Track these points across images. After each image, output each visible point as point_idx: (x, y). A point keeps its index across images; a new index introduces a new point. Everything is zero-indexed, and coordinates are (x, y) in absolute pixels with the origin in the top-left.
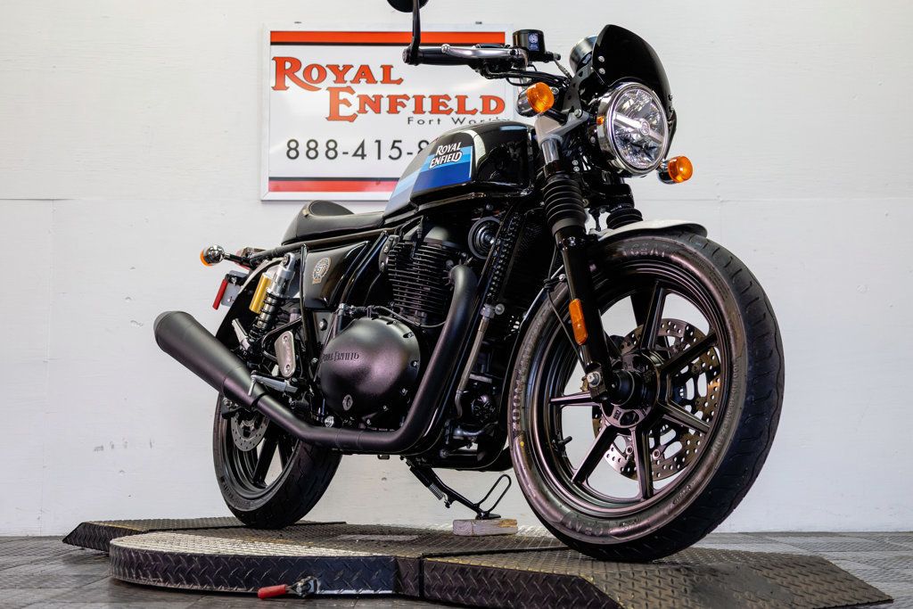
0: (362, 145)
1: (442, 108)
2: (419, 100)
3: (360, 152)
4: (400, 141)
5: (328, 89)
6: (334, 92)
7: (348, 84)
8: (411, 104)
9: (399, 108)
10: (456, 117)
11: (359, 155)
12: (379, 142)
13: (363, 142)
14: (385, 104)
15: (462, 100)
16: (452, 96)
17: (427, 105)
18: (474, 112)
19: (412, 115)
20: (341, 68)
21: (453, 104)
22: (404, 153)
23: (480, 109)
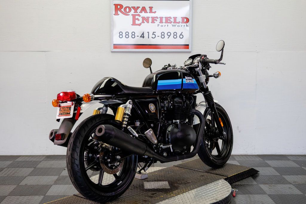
0: (143, 34)
1: (169, 21)
2: (161, 18)
3: (142, 36)
4: (155, 32)
5: (132, 15)
6: (134, 16)
7: (138, 13)
8: (159, 20)
9: (155, 21)
10: (173, 24)
11: (142, 37)
12: (148, 32)
13: (143, 33)
14: (150, 20)
15: (175, 18)
16: (172, 17)
17: (164, 20)
18: (179, 23)
19: (159, 23)
20: (136, 8)
21: (172, 20)
22: (157, 36)
23: (181, 22)
